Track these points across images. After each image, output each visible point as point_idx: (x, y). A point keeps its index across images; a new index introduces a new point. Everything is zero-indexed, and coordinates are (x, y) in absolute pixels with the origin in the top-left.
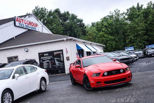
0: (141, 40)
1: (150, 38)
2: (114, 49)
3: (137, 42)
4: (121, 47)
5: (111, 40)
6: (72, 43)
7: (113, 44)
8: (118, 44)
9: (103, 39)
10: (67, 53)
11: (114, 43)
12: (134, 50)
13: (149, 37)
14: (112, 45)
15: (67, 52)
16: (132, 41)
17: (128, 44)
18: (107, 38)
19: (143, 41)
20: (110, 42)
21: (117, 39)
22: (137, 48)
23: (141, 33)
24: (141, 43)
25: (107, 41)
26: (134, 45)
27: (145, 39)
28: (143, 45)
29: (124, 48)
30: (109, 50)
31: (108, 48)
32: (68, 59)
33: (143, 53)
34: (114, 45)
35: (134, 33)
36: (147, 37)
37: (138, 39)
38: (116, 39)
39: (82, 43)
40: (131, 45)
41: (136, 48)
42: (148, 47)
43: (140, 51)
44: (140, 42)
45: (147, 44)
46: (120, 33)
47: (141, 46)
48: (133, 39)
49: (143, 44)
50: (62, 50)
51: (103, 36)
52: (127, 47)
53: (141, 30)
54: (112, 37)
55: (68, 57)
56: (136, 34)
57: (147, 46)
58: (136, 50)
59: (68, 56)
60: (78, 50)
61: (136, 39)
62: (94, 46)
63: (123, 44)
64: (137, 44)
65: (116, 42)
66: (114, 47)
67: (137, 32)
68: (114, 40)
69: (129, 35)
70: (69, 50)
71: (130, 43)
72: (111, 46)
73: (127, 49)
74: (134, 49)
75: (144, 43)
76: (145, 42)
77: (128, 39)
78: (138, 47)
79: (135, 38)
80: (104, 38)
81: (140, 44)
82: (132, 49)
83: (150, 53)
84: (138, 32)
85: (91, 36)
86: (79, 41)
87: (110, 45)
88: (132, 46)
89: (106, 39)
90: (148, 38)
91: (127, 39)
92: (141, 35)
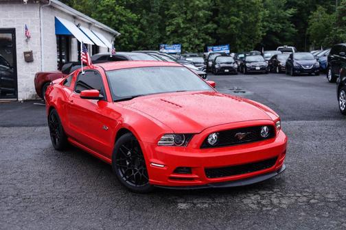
0: (199, 30)
1: (221, 31)
2: (135, 44)
3: (189, 34)
4: (152, 41)
5: (130, 21)
6: (45, 14)
7: (134, 34)
8: (144, 34)
9: (111, 18)
10: (27, 41)
11: (135, 29)
12: (182, 53)
13: (219, 26)
14: (131, 33)
15: (28, 38)
16: (180, 31)
17: (168, 37)
18: (121, 15)
19: (203, 35)
20: (128, 27)
21: (145, 23)
22: (190, 49)
23: (201, 15)
24: (199, 39)
25: (121, 22)
26: (183, 42)
27: (210, 31)
28: (203, 45)
29: (159, 47)
30: (123, 44)
31: (122, 41)
32: (29, 58)
33: (204, 63)
34: (136, 36)
35: (186, 13)
36: (215, 26)
37: (194, 29)
38: (141, 21)
39: (71, 18)
40: (176, 39)
41: (187, 49)
42: (212, 50)
43: (195, 56)
44: (196, 35)
45: (211, 42)
46: (153, 7)
47: (198, 45)
48: (182, 26)
49: (202, 42)
50: (13, 31)
51: (113, 10)
52: (165, 43)
53: (203, 8)
54: (134, 15)
55: (31, 53)
56: (190, 16)
57: (211, 48)
58: (185, 52)
59: (29, 50)
60: (57, 35)
61: (189, 28)
62: (96, 31)
63: (158, 36)
64: (190, 40)
65: (142, 29)
66: (135, 39)
67: (193, 13)
68: (137, 23)
69: (173, 17)
70: (33, 32)
71: (174, 36)
72: (127, 38)
73: (165, 48)
74: (180, 51)
75: (205, 40)
76: (207, 37)
77: (171, 24)
78: (191, 46)
79: (188, 25)
80: (114, 14)
81: (197, 42)
82: (177, 49)
83: (222, 65)
84: (196, 12)
85: (81, 5)
86: (62, 12)
87: (127, 34)
88: (177, 44)
89: (119, 17)
90: (215, 29)
91: (168, 25)
92: (202, 20)
